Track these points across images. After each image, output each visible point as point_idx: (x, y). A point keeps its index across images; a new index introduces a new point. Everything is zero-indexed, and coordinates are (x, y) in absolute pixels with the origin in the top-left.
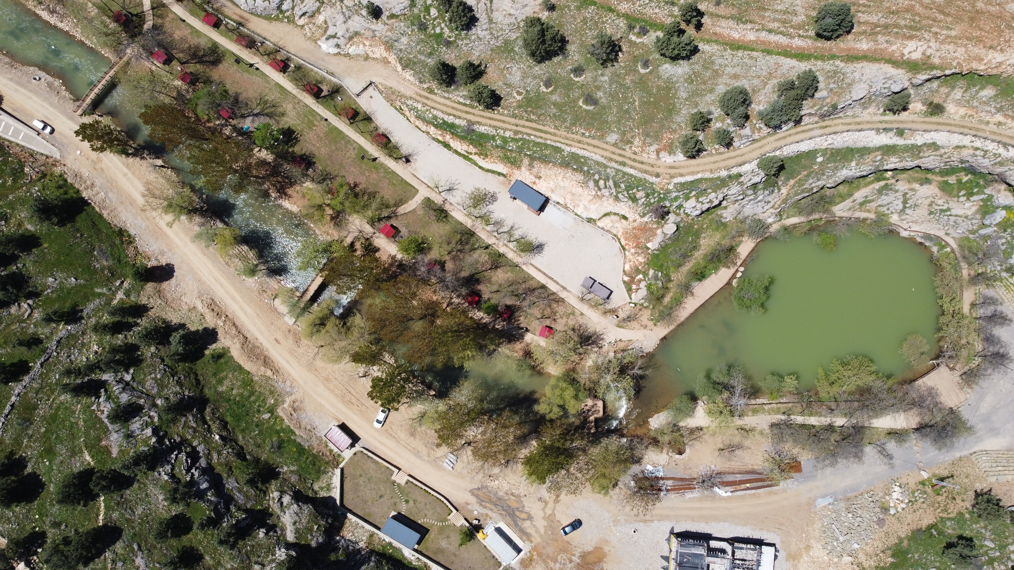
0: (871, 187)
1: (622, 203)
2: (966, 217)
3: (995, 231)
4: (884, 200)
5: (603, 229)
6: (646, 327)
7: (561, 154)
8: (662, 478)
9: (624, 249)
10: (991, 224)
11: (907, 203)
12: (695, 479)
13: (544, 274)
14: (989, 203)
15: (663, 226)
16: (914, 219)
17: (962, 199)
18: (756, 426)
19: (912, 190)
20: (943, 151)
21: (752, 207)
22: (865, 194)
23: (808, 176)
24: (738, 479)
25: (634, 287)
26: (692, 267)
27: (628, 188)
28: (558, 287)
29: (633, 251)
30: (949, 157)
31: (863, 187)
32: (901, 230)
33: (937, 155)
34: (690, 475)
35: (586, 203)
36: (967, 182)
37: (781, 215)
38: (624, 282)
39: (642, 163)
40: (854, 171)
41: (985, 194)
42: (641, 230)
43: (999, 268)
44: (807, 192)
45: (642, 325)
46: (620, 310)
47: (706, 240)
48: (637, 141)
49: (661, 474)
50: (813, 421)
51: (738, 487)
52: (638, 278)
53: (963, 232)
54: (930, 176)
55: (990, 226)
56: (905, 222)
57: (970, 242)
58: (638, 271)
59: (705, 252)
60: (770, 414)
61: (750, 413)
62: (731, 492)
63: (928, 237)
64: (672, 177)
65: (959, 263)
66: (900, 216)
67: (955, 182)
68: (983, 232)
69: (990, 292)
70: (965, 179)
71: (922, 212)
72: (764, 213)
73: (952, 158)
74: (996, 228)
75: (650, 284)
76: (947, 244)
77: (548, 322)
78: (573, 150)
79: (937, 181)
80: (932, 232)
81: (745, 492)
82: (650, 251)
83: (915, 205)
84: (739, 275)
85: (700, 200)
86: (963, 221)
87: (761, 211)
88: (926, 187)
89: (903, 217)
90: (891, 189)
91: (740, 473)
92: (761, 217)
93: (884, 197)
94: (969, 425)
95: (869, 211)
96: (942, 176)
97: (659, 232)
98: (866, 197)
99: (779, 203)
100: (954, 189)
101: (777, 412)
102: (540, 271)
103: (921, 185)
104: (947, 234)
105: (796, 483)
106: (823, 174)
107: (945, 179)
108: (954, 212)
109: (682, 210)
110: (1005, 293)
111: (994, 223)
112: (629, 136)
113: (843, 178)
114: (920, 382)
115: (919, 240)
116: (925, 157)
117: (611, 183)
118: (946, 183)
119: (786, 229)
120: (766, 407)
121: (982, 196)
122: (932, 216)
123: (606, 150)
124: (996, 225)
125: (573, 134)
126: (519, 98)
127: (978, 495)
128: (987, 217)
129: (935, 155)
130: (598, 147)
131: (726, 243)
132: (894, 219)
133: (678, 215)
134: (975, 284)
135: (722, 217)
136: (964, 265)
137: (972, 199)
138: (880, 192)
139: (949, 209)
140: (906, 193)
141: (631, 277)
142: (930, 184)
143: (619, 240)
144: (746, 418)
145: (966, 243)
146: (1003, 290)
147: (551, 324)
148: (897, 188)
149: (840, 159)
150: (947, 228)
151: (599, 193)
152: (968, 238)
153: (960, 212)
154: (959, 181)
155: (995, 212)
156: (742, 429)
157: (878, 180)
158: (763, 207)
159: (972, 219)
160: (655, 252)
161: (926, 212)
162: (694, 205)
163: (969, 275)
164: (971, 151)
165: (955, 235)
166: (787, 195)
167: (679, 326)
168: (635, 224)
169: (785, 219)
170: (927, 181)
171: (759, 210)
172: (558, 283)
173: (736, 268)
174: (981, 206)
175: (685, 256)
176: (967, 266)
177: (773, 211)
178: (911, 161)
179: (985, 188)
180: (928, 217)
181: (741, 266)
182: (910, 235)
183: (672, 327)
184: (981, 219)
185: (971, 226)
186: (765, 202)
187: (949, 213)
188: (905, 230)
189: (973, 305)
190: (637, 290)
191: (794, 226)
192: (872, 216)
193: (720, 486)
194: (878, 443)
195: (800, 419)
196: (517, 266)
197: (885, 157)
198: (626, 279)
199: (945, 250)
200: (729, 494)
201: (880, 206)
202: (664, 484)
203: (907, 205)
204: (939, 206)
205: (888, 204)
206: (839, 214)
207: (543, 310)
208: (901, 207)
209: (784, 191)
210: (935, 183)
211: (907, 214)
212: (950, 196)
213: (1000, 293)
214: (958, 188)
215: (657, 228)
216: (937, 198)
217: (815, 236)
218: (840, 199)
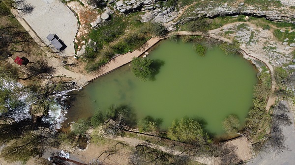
0: (234, 23)
2: (284, 55)
4: (240, 33)
5: (70, 8)
6: (82, 72)
9: (79, 23)
11: (253, 39)
13: (30, 27)
15: (101, 14)
16: (254, 49)
17: (285, 43)
18: (130, 143)
19: (257, 31)
20: (283, 8)
21: (160, 17)
22: (230, 27)
23: (197, 5)
25: (79, 47)
26: (117, 44)
28: (35, 36)
29: (83, 25)
30: (285, 13)
31: (230, 23)
32: (245, 54)
33: (278, 10)
34: (84, 162)
36: (291, 33)
37: (177, 27)
38: (75, 43)
40: (225, 9)
42: (89, 14)
44: (195, 16)
45: (79, 71)
46: (69, 58)
47: (129, 30)
49: (67, 157)
50: (163, 149)
52: (82, 42)
53: (280, 64)
54: (270, 25)
56: (248, 50)
58: (83, 39)
59: (126, 37)
60: (139, 139)
61: (128, 136)
63: (259, 61)
65: (272, 80)
66: (246, 46)
67: (284, 32)
68: (291, 66)
69: (284, 102)
70: (291, 31)
71: (259, 46)
72: (167, 23)
73: (287, 14)
75: (88, 48)
76: (268, 69)
77: (24, 55)
80: (262, 60)
82: (91, 28)
83: (257, 40)
84: (145, 56)
85: (126, 2)
86: (282, 57)
88: (266, 31)
89: (248, 47)
90: (245, 28)
92: (165, 25)
93: (240, 32)
95: (229, 38)
96: (277, 27)
97: (98, 17)
98: (230, 29)
99: (176, 18)
100: (282, 36)
101: (144, 139)
102: (28, 24)
103: (264, 29)
104: (270, 63)
106: (206, 7)
107: (279, 29)
108: (278, 50)
109: (115, 6)
110: (292, 105)
113: (218, 12)
114: (229, 142)
115: (253, 62)
116: (271, 10)
118: (279, 31)
119: (178, 36)
120: (138, 135)
122: (264, 50)
129: (277, 10)
131: (141, 35)
132: (243, 46)
133: (112, 9)
134: (277, 95)
135: (141, 18)
136: (274, 82)
137: (291, 45)
138: (239, 28)
139: (275, 48)
140: (254, 32)
141: (79, 41)
142: (269, 30)
143: (78, 17)
144: (125, 137)
145: (279, 70)
146: (292, 103)
147: (26, 56)
148: (249, 28)
150: (271, 59)
152: (281, 68)
153: (281, 51)
154: (287, 32)
156: (121, 143)
157: (240, 20)
158: (167, 19)
159: (287, 57)
160: (95, 29)
161: (262, 47)
162: (121, 5)
163: (275, 89)
165: (274, 65)
166: (183, 15)
167: (101, 76)
168: (87, 9)
169: (180, 31)
170: (268, 28)
171: (164, 20)
172: (36, 34)
173: (144, 51)
175: (114, 36)
176: (275, 84)
177: (172, 22)
178: (261, 11)
180: (262, 50)
181: (146, 51)
182: (249, 58)
183: (97, 76)
184: (292, 58)
185: (285, 61)
186: (168, 16)
187: (275, 50)
188: (247, 54)
189: (272, 107)
190: (80, 49)
191: (184, 36)
192: (230, 41)
195: (153, 146)
196: (14, 17)
197: (246, 4)
198: (76, 41)
199: (266, 72)
201: (236, 37)
202: (67, 163)
203: (252, 40)
204: (270, 44)
205: (242, 37)
206: (212, 35)
207: (23, 48)
208: (248, 40)
209: (181, 11)
210: (272, 30)
211: (251, 46)
212: (278, 40)
213: (290, 104)
214: (285, 36)
215: (98, 14)
216: (271, 39)
217: (194, 45)
218: (214, 27)
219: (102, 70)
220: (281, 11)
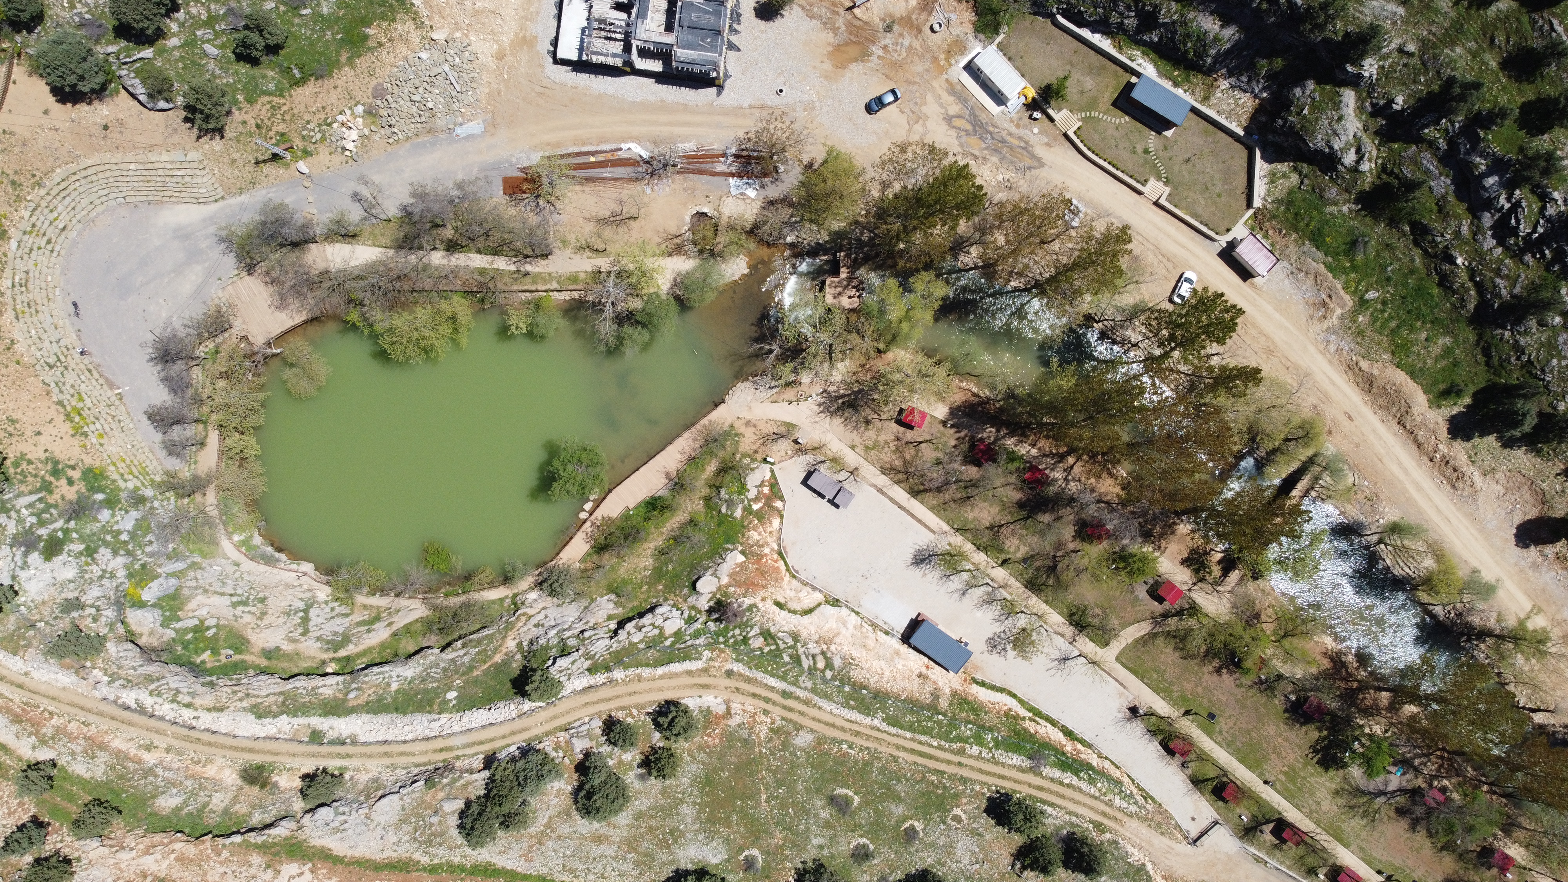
0: (361, 648)
1: (786, 629)
2: (206, 591)
3: (160, 566)
4: (339, 626)
5: (814, 588)
6: (748, 423)
7: (887, 714)
8: (732, 175)
9: (780, 554)
10: (166, 578)
11: (301, 618)
12: (678, 172)
13: (913, 516)
14: (168, 613)
15: (719, 589)
16: (291, 591)
17: (211, 622)
18: (572, 256)
19: (294, 641)
20: (245, 704)
21: (565, 619)
22: (370, 635)
23: (471, 668)
24: (609, 169)
25: (766, 490)
26: (668, 520)
27: (777, 654)
28: (891, 493)
29: (767, 550)
30: (234, 692)
31: (373, 648)
32: (313, 573)
33: (254, 696)
34: (685, 180)
35: (844, 631)
36: (204, 651)
37: (515, 604)
38: (782, 498)
39: (754, 695)
40: (394, 674)
41: (174, 629)
42: (753, 584)
43: (156, 504)
44: (471, 641)
45: (755, 426)
46: (790, 453)
47: (642, 565)
48: (763, 732)
49: (732, 181)
50: (477, 261)
51: (609, 156)
52: (760, 505)
53: (211, 566)
54: (264, 663)
55: (169, 575)
56: (305, 587)
57: (200, 550)
58: (759, 515)
59: (645, 546)
60: (550, 274)
61: (582, 276)
62: (621, 149)
63: (269, 561)
64: (705, 671)
65: (220, 516)
66: (314, 597)
67: (223, 651)
68: (180, 566)
69: (173, 464)
70: (206, 656)
71: (276, 604)
72: (544, 608)
73: (229, 691)
74: (159, 570)
75: (740, 493)
76: (237, 547)
77: (910, 435)
78: (868, 720)
79: (252, 653)
80: (262, 568)
81: (599, 149)
82: (740, 548)
83: (288, 614)
84: (588, 506)
85: (656, 631)
86: (211, 585)
87: (548, 612)
88: (271, 645)
89: (309, 595)
90: (328, 642)
91: (604, 179)
92: (549, 601)
93: (340, 630)
94: (223, 246)
95: (365, 607)
96: (244, 661)
97: (725, 580)
98: (369, 631)
99: (520, 624)
100: (225, 640)
101: (536, 278)
102: (919, 521)
103: (278, 649)
104: (237, 565)
105: (514, 160)
106: (445, 670)
107: (237, 657)
108: (227, 601)
109: (686, 615)
110: (148, 462)
111: (161, 580)
112: (777, 742)
113: (412, 662)
114: (299, 319)
115: (283, 556)
116: (275, 694)
117: (806, 663)
118: (237, 651)
119: (507, 579)
120: (555, 285)
121: (179, 625)
122: (261, 595)
123: (814, 719)
124: (158, 576)
125: (867, 748)
126: (957, 811)
127: (220, 131)
128: (172, 591)
129: (258, 696)
130: (827, 724)
131: (608, 559)
132: (323, 593)
133: (693, 608)
134: (195, 478)
135: (616, 603)
136: (212, 511)
137: (196, 622)
138: (346, 639)
139: (234, 605)
140: (303, 634)
141: (770, 506)
142: (263, 649)
143: (788, 570)
144: (589, 269)
145: (205, 549)
146: (151, 467)
147: (904, 433)
148: (319, 644)
149: (416, 695)
150: (237, 574)
151: (824, 647)
152: (204, 556)
153: (216, 600)
154: (215, 652)
155: (159, 599)
156: (597, 250)
157: (348, 659)
158: (546, 617)
159: (196, 588)
160: (731, 547)
161: (270, 602)
162: (668, 622)
163: (205, 495)
164: (198, 701)
165: (224, 561)
166: (505, 637)
167: (693, 424)
168: (762, 593)
169: (507, 597)
170: (268, 654)
171: (553, 613)
172: (892, 500)
173: (593, 518)
174: (181, 609)
175: (677, 539)
176: (207, 509)
177: (530, 611)
178: (297, 688)
179: (174, 640)
180: (267, 594)
181: (585, 521)
182: (299, 564)
183: (705, 421)
184: (181, 587)
185: (199, 576)
186: (543, 625)
187: (235, 599)
188: (305, 574)
189: (202, 444)
190: (762, 485)
191: (492, 585)
192: (361, 599)
193: (638, 159)
194: (374, 221)
195: (502, 264)
196: (957, 530)
197: (341, 696)
198: (778, 504)
199: (242, 538)
200: (625, 146)
201: (346, 615)
202: (730, 165)
203: (301, 614)
204: (249, 612)
205: (332, 618)
206: (416, 604)
207: (916, 455)
208: (312, 613)
209: (511, 644)
210: (256, 650)
211: (301, 599)
212: (232, 628)
213: (155, 463)
214: (217, 640)
215: (728, 586)
216: (252, 625)
217: (459, 567)
218: (413, 629)
219: (694, 440)
220: (248, 695)
